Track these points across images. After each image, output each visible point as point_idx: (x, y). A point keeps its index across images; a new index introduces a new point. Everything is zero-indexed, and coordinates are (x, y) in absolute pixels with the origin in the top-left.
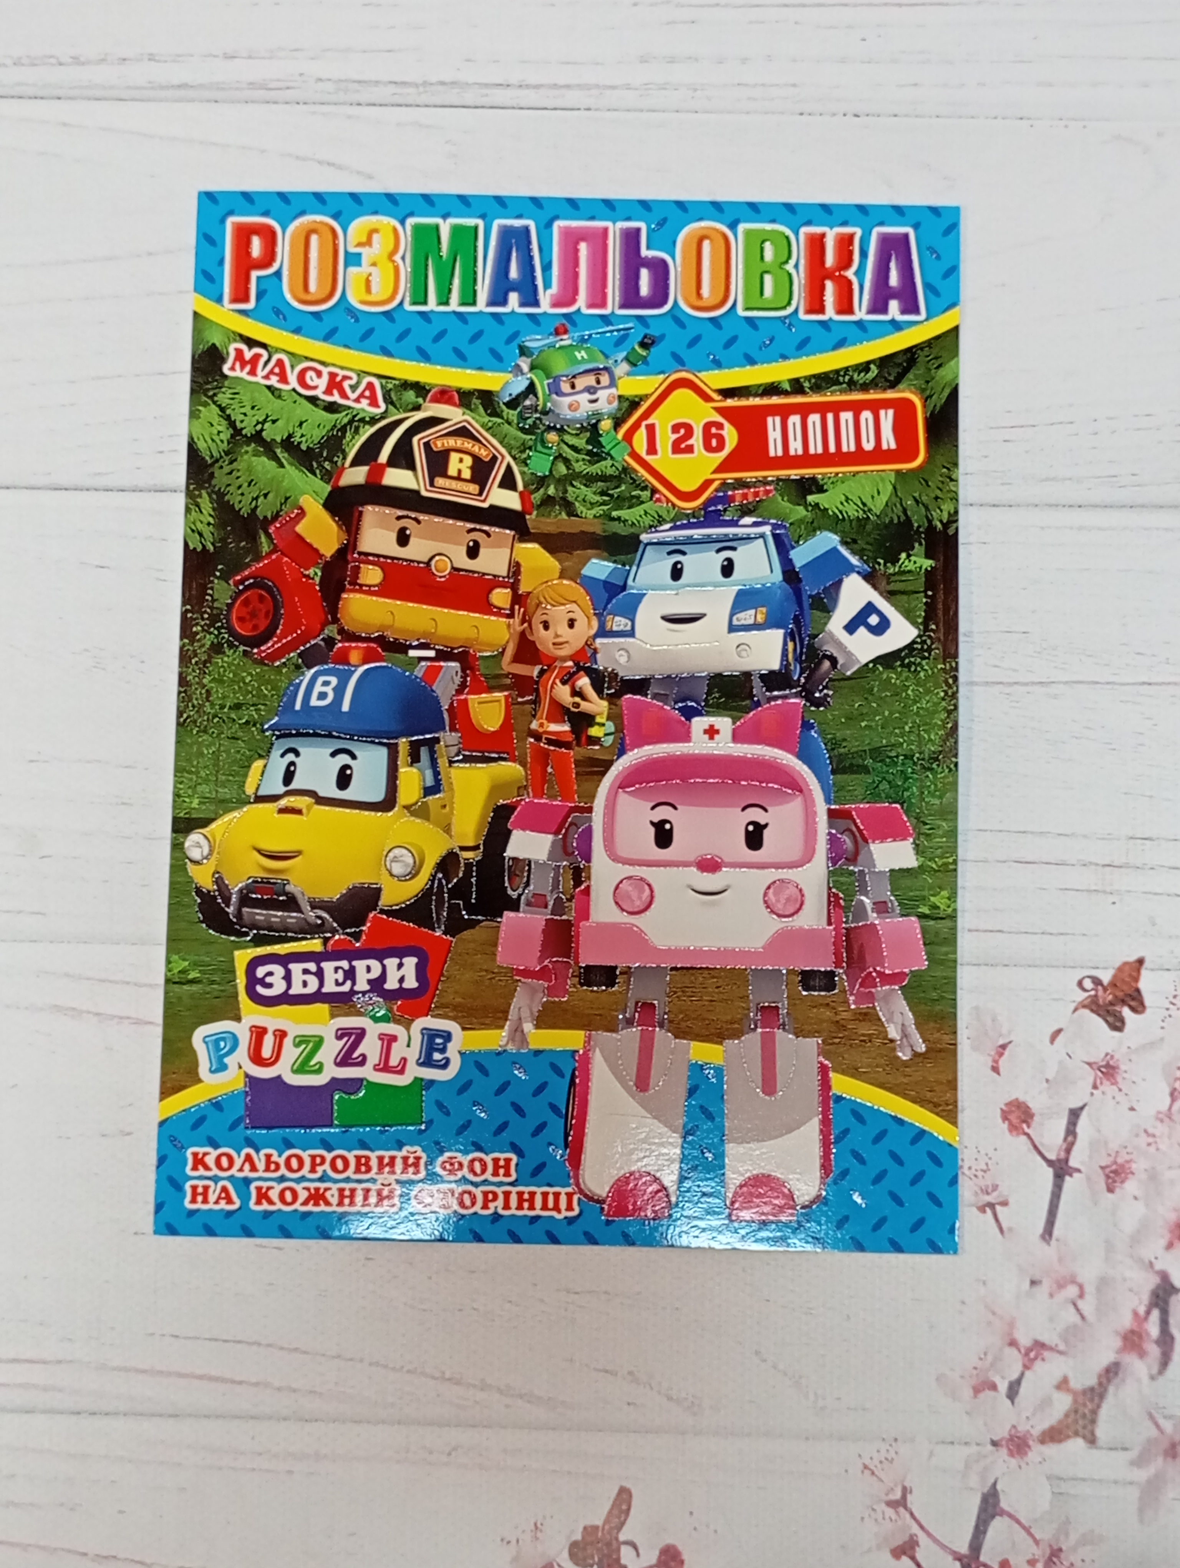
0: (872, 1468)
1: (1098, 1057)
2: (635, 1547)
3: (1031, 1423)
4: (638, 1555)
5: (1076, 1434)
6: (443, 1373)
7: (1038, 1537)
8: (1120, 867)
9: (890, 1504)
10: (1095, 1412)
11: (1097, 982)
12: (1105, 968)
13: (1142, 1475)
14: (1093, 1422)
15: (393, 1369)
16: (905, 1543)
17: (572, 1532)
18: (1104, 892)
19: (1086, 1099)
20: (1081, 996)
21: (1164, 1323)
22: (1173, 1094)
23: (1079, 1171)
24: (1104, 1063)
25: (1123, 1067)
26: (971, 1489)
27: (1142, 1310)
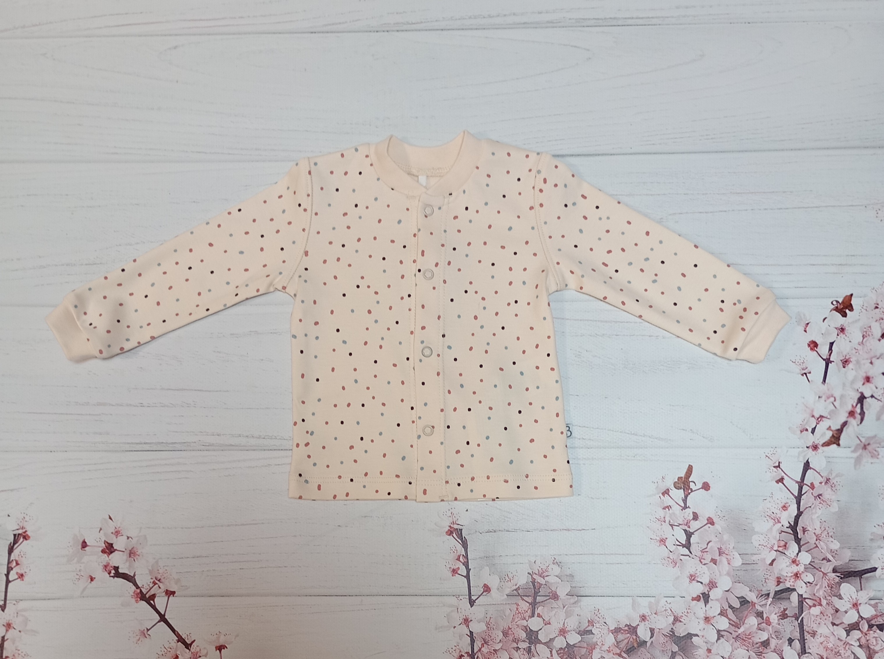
0: (769, 456)
1: (839, 326)
2: (694, 483)
3: (819, 441)
4: (696, 485)
5: (834, 443)
6: (631, 432)
7: (822, 475)
8: (844, 265)
9: (774, 467)
10: (840, 437)
11: (837, 302)
12: (840, 298)
13: (855, 455)
14: (839, 439)
15: (615, 431)
16: (780, 479)
17: (675, 479)
18: (839, 273)
19: (835, 339)
20: (833, 307)
21: (862, 408)
22: (863, 337)
23: (833, 362)
24: (841, 328)
25: (847, 329)
26: (801, 461)
27: (855, 405)
